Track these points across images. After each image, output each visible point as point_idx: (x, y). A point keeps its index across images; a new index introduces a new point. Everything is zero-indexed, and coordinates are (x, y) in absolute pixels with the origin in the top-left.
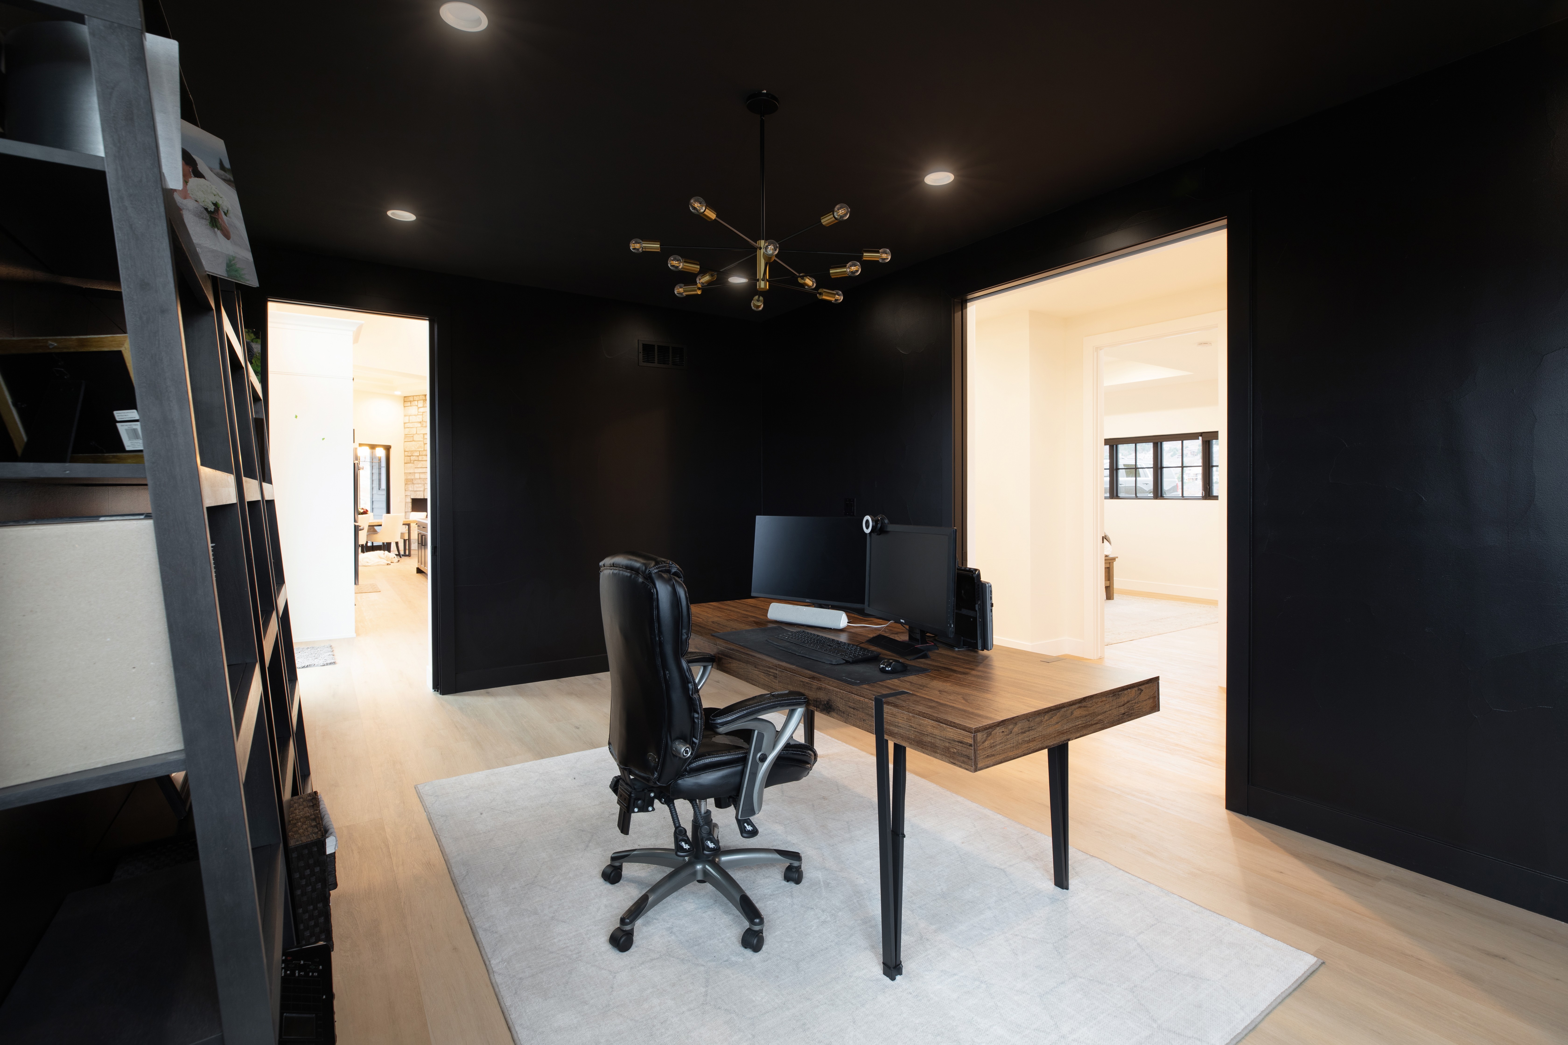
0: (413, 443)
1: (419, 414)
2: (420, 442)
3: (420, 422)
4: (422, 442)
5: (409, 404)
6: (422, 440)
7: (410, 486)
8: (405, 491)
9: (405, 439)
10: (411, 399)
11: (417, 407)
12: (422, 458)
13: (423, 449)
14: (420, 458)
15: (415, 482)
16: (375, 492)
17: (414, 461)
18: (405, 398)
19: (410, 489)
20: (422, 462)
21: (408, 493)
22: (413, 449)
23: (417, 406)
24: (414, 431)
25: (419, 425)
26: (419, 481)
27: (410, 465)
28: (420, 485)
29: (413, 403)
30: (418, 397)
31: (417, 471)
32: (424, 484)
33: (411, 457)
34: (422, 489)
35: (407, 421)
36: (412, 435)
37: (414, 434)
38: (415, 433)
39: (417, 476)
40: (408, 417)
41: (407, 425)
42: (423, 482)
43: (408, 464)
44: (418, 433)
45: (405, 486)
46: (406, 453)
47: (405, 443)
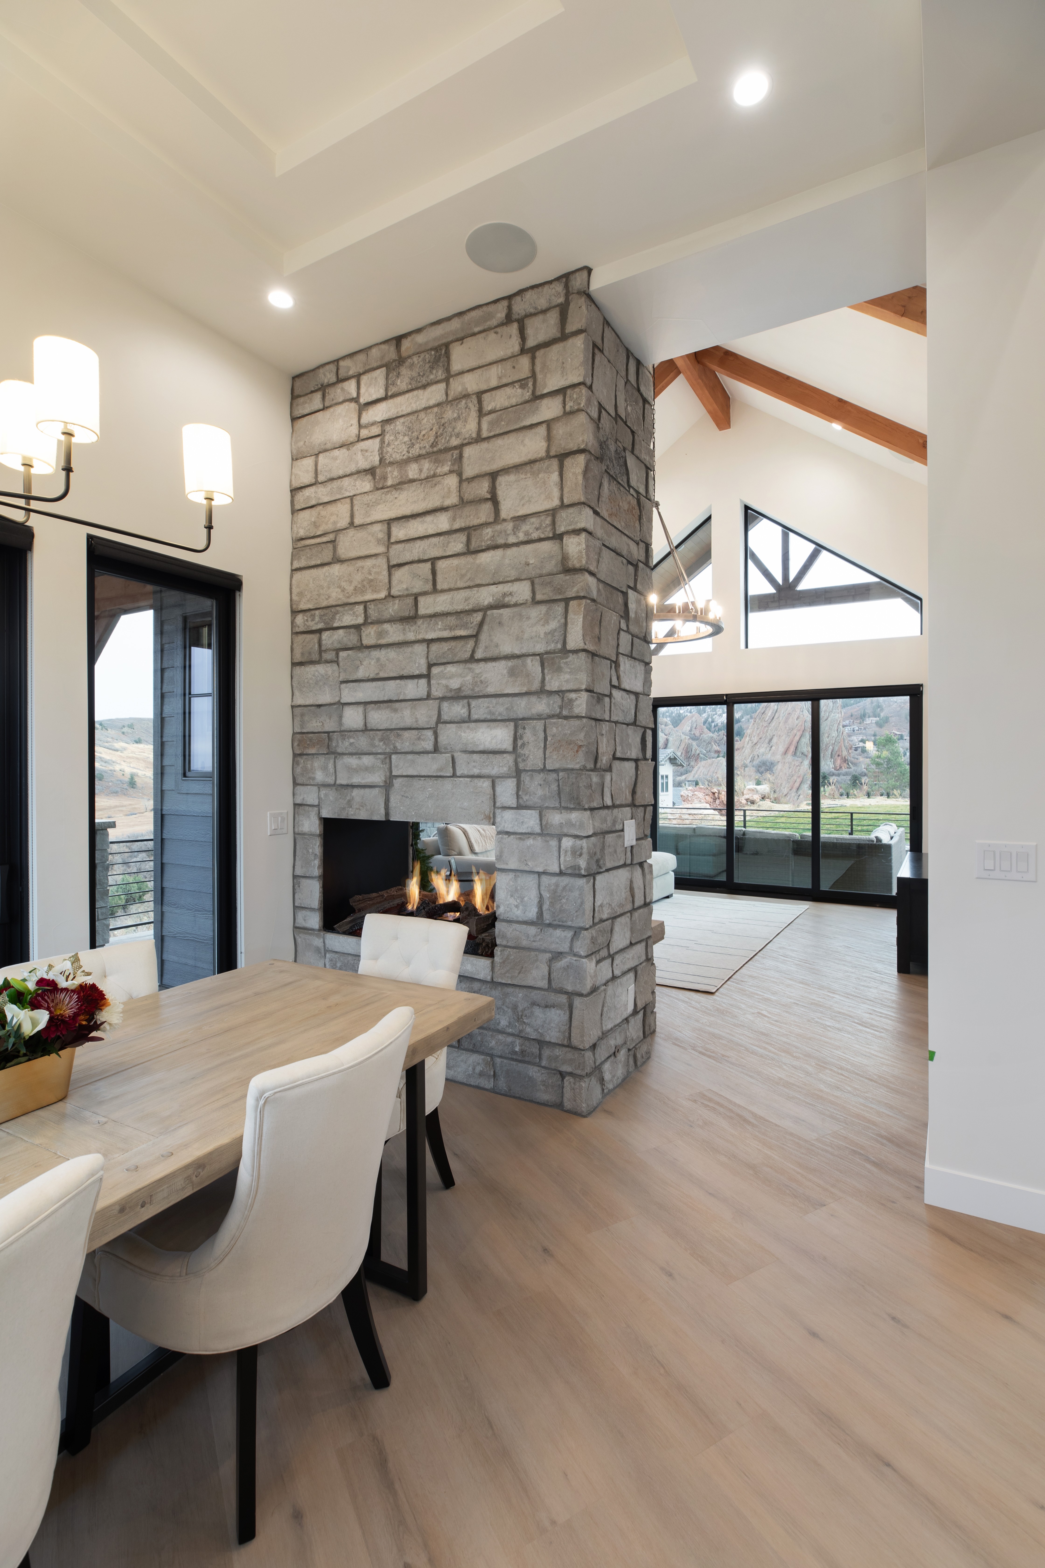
0: (336, 569)
1: (365, 433)
2: (369, 563)
3: (371, 471)
4: (382, 562)
5: (316, 401)
6: (381, 549)
7: (318, 763)
8: (295, 784)
9: (293, 557)
10: (328, 376)
11: (353, 405)
12: (380, 635)
13: (382, 595)
14: (370, 635)
15: (343, 746)
16: (169, 784)
17: (337, 651)
18: (298, 383)
19: (320, 776)
20: (376, 653)
21: (310, 796)
22: (335, 596)
23: (356, 400)
24: (339, 515)
25: (366, 484)
26: (362, 742)
27: (321, 669)
28: (367, 760)
29: (337, 393)
30: (361, 357)
31: (349, 694)
32: (389, 756)
33: (325, 635)
34: (377, 778)
35: (308, 478)
36: (331, 537)
37: (338, 531)
38: (344, 522)
39: (352, 718)
40: (309, 462)
41: (302, 498)
42: (381, 747)
43: (311, 670)
44: (357, 521)
45: (295, 763)
46: (300, 619)
47: (298, 576)
